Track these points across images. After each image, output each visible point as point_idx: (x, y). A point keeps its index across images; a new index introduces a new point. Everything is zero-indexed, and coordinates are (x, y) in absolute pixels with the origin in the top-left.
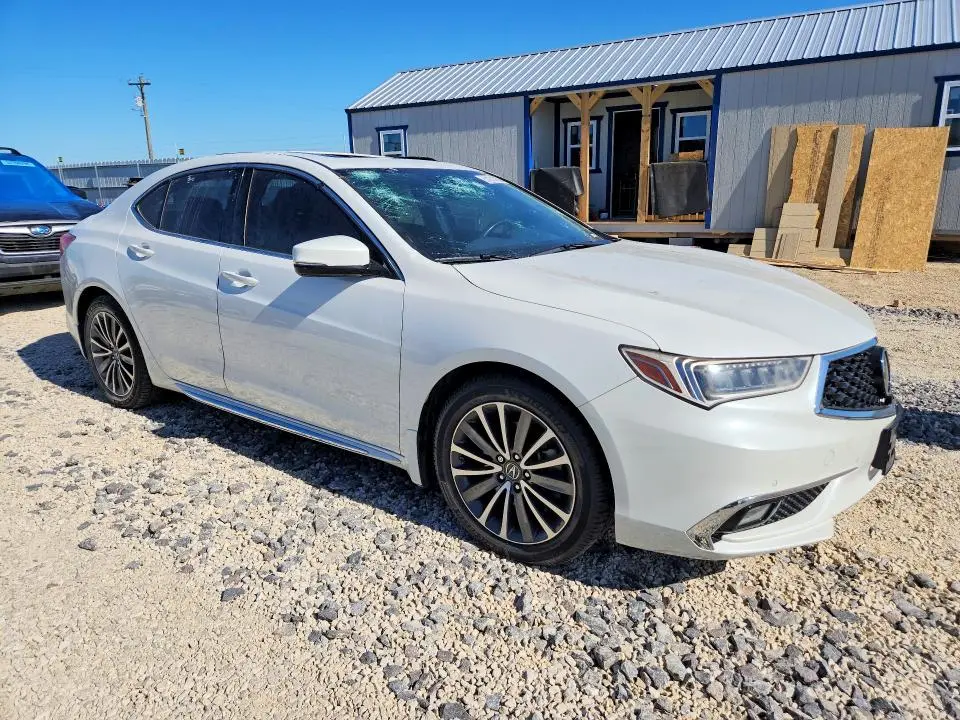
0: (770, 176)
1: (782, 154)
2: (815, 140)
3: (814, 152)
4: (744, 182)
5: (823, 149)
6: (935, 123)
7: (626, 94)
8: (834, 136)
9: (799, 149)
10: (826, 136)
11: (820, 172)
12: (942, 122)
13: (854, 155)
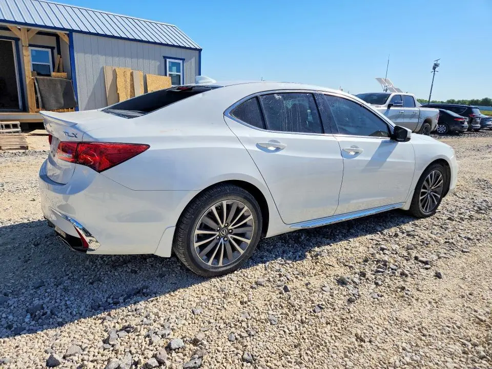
0: (107, 91)
1: (111, 81)
2: (124, 75)
3: (126, 81)
4: (94, 93)
5: (129, 80)
6: (166, 75)
7: (7, 29)
8: (132, 75)
9: (118, 79)
10: (129, 74)
11: (129, 91)
12: (168, 75)
13: (142, 85)
